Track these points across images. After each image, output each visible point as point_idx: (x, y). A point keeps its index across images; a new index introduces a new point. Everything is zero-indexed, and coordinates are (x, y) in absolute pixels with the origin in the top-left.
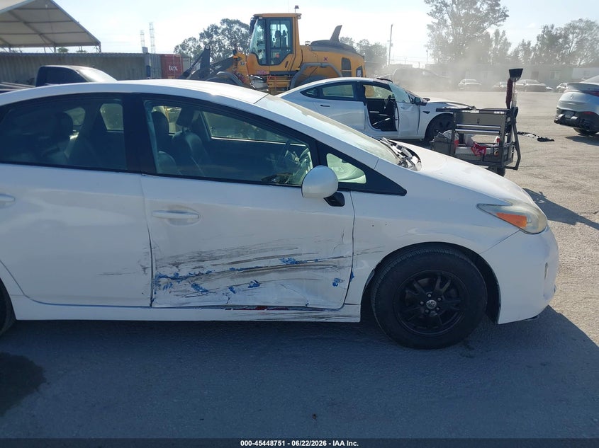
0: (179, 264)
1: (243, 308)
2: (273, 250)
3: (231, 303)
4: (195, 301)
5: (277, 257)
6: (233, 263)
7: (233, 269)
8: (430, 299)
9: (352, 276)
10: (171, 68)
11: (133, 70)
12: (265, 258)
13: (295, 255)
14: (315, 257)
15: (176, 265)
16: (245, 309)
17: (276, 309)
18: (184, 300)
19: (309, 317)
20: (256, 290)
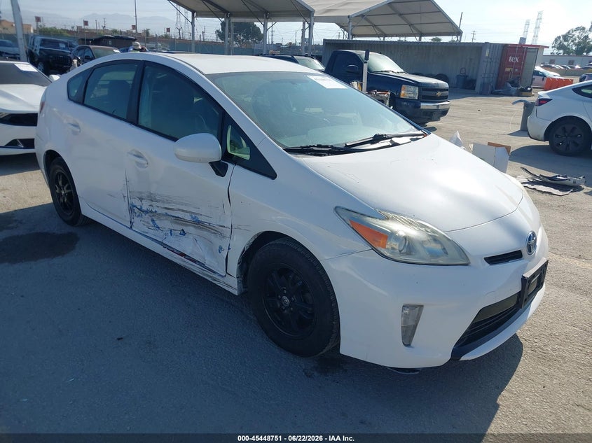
0: (143, 199)
1: (173, 250)
2: (186, 205)
3: (165, 242)
4: (151, 233)
5: (190, 212)
6: (166, 208)
7: (167, 214)
8: (285, 295)
9: (229, 249)
10: (511, 59)
11: (471, 59)
12: (183, 211)
13: (198, 214)
14: (209, 220)
15: (141, 199)
16: (173, 251)
17: (190, 260)
18: (146, 229)
19: (207, 275)
20: (183, 238)
